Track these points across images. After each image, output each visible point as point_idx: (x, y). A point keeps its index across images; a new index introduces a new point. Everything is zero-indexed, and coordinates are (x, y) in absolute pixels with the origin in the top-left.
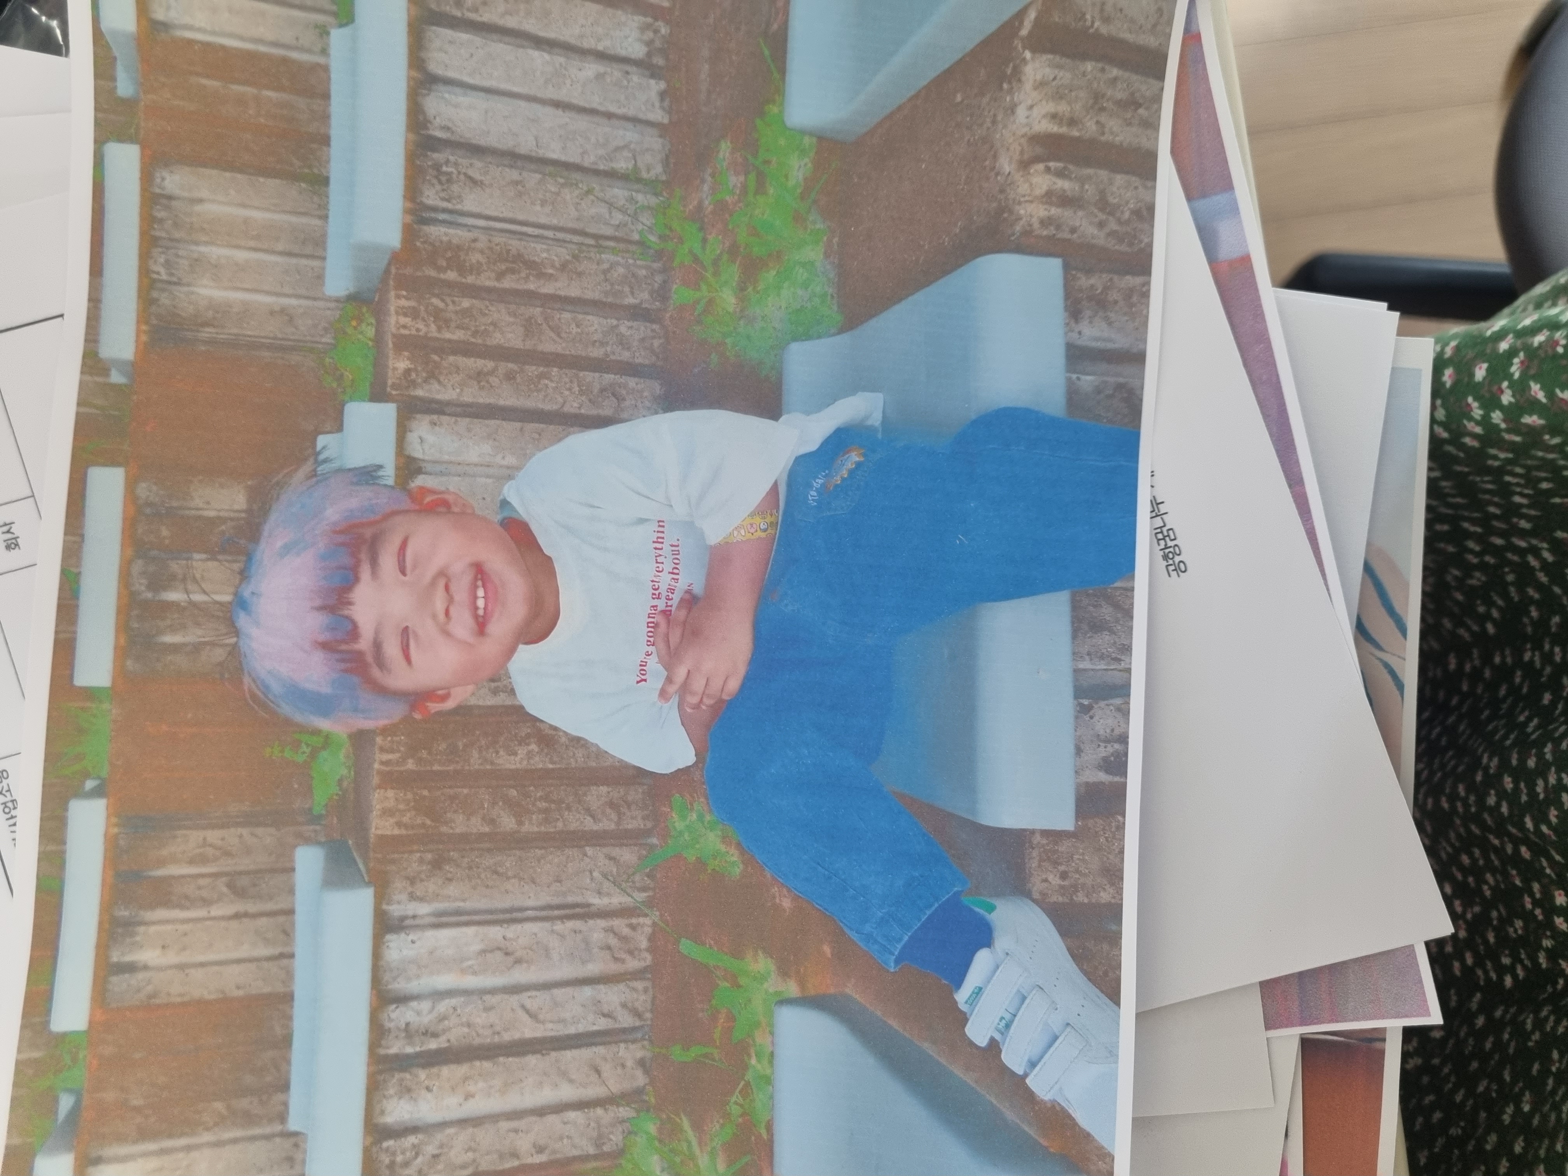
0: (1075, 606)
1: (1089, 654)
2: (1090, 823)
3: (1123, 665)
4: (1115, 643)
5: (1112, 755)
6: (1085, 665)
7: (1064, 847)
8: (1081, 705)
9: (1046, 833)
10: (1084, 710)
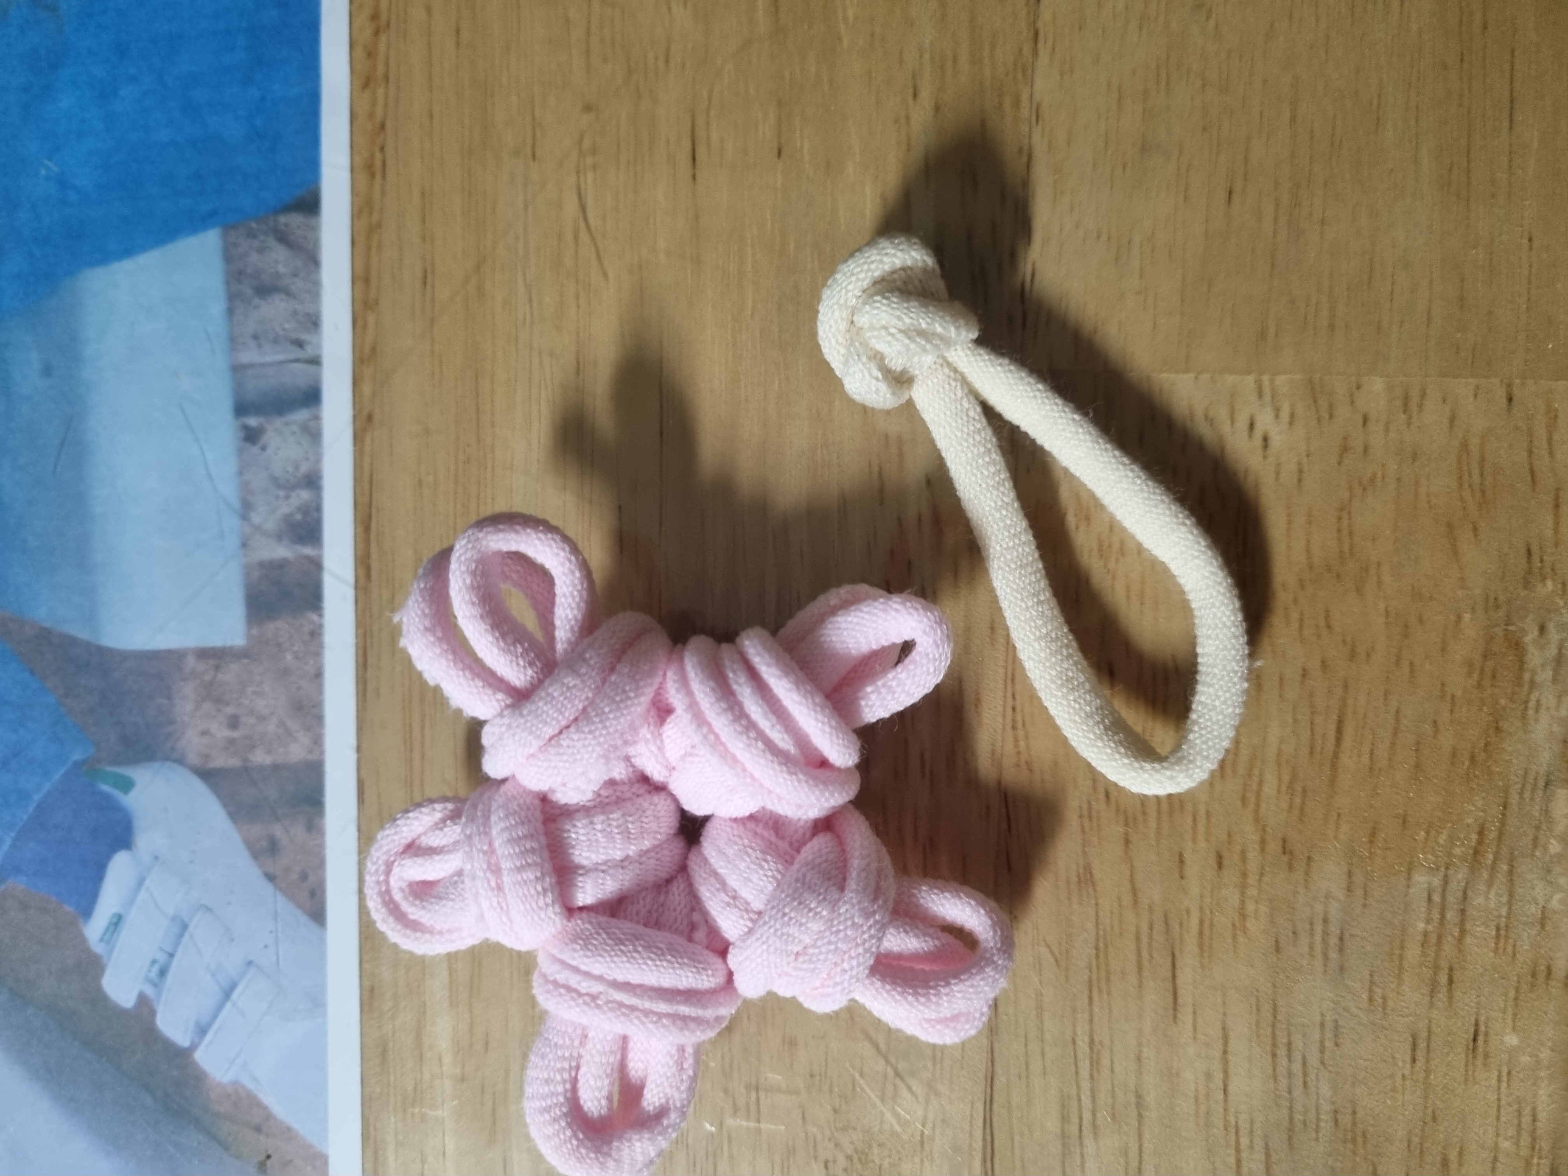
0: (228, 257)
1: (255, 337)
2: (271, 627)
3: (309, 351)
4: (295, 313)
5: (299, 509)
6: (248, 356)
7: (230, 674)
8: (245, 428)
9: (203, 654)
10: (251, 436)
